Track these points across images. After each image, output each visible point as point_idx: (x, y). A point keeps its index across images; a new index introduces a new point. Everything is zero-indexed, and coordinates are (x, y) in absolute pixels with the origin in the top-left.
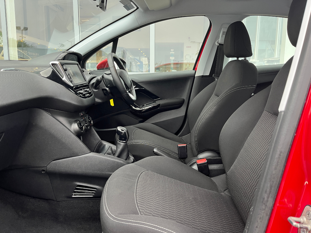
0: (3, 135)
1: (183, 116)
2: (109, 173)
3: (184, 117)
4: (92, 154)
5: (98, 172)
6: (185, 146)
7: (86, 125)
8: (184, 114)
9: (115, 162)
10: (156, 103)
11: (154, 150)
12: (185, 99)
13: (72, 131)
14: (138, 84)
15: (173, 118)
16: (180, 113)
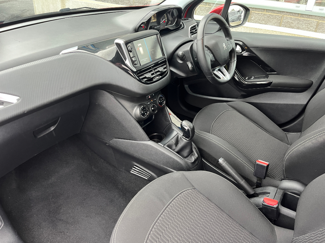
0: (60, 118)
1: (302, 105)
2: (164, 166)
3: (304, 106)
4: (151, 143)
5: (153, 162)
6: (265, 166)
7: (153, 109)
8: (305, 103)
9: (171, 158)
10: (268, 79)
11: (220, 160)
12: (314, 82)
13: (133, 115)
14: (251, 48)
15: (287, 104)
16: (300, 99)
